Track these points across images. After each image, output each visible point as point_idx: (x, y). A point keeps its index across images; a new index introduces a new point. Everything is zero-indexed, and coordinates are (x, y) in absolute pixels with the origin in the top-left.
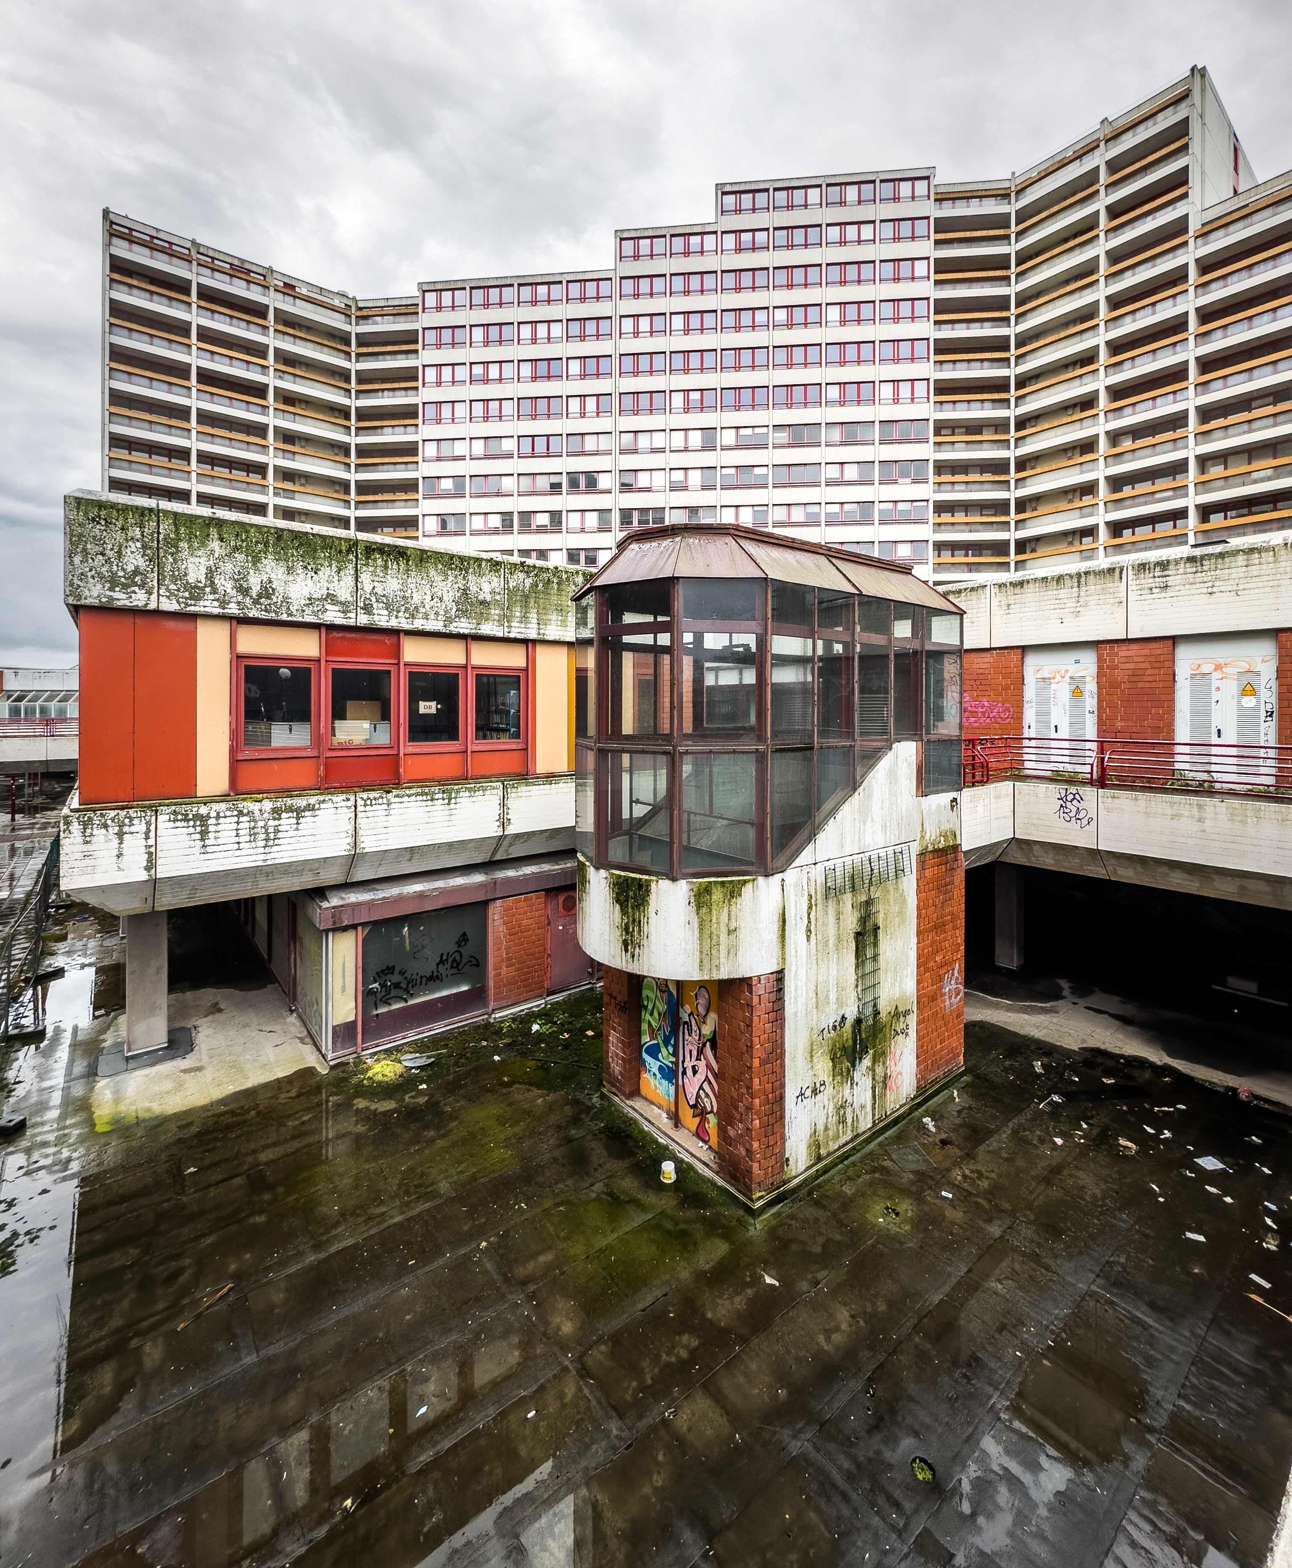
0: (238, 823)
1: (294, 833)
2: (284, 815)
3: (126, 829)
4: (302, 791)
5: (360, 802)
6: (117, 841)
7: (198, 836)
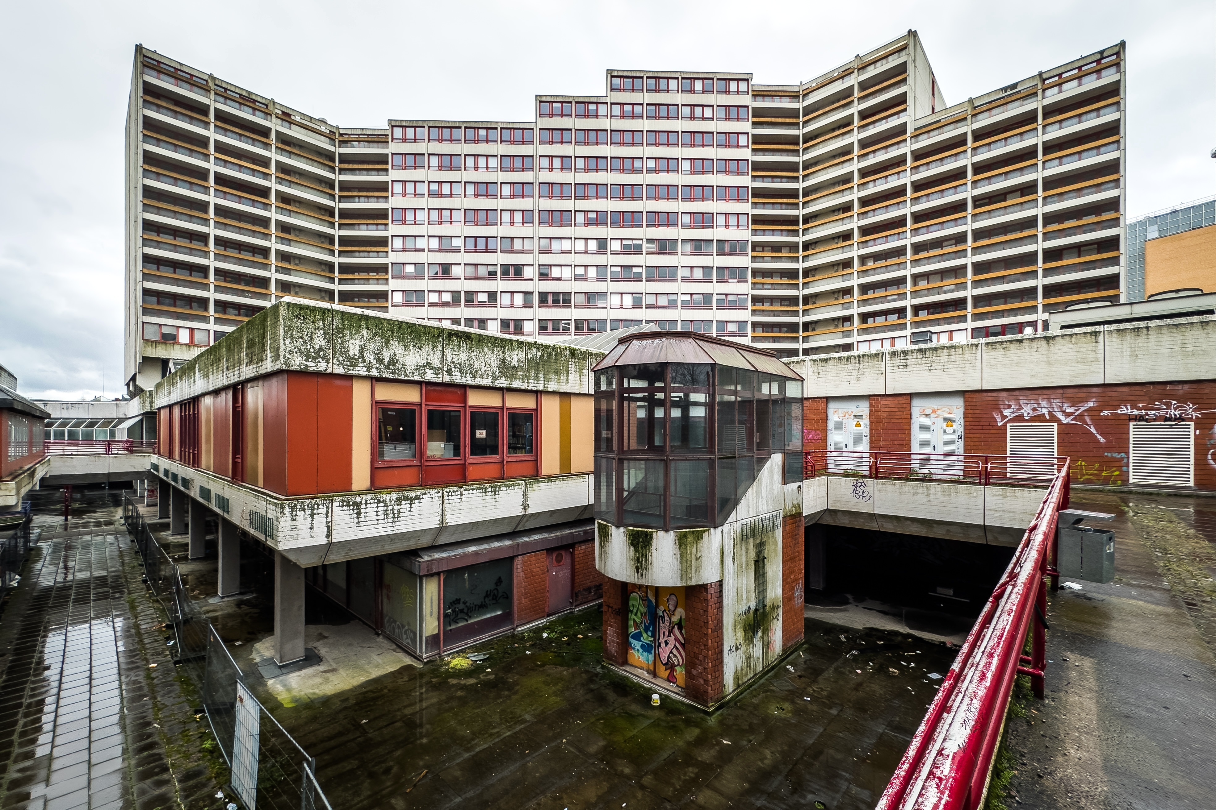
0: (377, 507)
1: (408, 514)
2: (403, 502)
3: (315, 511)
4: (412, 487)
5: (445, 494)
6: (310, 519)
7: (355, 516)
